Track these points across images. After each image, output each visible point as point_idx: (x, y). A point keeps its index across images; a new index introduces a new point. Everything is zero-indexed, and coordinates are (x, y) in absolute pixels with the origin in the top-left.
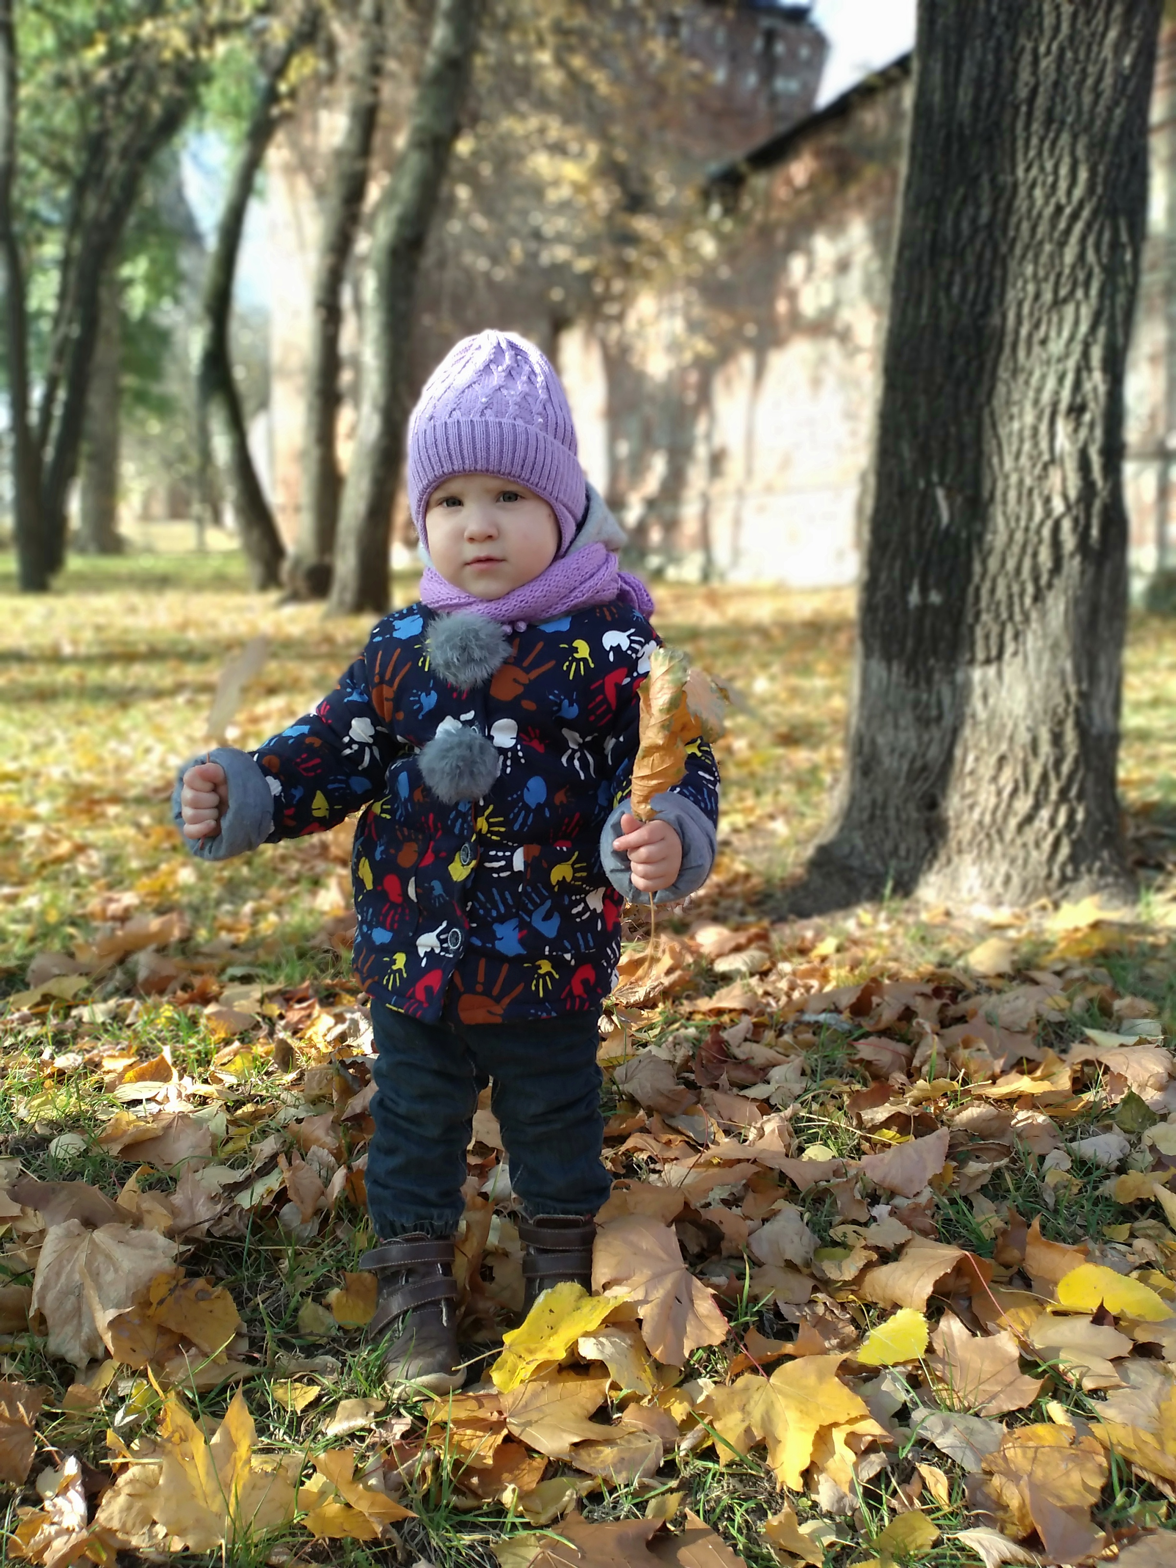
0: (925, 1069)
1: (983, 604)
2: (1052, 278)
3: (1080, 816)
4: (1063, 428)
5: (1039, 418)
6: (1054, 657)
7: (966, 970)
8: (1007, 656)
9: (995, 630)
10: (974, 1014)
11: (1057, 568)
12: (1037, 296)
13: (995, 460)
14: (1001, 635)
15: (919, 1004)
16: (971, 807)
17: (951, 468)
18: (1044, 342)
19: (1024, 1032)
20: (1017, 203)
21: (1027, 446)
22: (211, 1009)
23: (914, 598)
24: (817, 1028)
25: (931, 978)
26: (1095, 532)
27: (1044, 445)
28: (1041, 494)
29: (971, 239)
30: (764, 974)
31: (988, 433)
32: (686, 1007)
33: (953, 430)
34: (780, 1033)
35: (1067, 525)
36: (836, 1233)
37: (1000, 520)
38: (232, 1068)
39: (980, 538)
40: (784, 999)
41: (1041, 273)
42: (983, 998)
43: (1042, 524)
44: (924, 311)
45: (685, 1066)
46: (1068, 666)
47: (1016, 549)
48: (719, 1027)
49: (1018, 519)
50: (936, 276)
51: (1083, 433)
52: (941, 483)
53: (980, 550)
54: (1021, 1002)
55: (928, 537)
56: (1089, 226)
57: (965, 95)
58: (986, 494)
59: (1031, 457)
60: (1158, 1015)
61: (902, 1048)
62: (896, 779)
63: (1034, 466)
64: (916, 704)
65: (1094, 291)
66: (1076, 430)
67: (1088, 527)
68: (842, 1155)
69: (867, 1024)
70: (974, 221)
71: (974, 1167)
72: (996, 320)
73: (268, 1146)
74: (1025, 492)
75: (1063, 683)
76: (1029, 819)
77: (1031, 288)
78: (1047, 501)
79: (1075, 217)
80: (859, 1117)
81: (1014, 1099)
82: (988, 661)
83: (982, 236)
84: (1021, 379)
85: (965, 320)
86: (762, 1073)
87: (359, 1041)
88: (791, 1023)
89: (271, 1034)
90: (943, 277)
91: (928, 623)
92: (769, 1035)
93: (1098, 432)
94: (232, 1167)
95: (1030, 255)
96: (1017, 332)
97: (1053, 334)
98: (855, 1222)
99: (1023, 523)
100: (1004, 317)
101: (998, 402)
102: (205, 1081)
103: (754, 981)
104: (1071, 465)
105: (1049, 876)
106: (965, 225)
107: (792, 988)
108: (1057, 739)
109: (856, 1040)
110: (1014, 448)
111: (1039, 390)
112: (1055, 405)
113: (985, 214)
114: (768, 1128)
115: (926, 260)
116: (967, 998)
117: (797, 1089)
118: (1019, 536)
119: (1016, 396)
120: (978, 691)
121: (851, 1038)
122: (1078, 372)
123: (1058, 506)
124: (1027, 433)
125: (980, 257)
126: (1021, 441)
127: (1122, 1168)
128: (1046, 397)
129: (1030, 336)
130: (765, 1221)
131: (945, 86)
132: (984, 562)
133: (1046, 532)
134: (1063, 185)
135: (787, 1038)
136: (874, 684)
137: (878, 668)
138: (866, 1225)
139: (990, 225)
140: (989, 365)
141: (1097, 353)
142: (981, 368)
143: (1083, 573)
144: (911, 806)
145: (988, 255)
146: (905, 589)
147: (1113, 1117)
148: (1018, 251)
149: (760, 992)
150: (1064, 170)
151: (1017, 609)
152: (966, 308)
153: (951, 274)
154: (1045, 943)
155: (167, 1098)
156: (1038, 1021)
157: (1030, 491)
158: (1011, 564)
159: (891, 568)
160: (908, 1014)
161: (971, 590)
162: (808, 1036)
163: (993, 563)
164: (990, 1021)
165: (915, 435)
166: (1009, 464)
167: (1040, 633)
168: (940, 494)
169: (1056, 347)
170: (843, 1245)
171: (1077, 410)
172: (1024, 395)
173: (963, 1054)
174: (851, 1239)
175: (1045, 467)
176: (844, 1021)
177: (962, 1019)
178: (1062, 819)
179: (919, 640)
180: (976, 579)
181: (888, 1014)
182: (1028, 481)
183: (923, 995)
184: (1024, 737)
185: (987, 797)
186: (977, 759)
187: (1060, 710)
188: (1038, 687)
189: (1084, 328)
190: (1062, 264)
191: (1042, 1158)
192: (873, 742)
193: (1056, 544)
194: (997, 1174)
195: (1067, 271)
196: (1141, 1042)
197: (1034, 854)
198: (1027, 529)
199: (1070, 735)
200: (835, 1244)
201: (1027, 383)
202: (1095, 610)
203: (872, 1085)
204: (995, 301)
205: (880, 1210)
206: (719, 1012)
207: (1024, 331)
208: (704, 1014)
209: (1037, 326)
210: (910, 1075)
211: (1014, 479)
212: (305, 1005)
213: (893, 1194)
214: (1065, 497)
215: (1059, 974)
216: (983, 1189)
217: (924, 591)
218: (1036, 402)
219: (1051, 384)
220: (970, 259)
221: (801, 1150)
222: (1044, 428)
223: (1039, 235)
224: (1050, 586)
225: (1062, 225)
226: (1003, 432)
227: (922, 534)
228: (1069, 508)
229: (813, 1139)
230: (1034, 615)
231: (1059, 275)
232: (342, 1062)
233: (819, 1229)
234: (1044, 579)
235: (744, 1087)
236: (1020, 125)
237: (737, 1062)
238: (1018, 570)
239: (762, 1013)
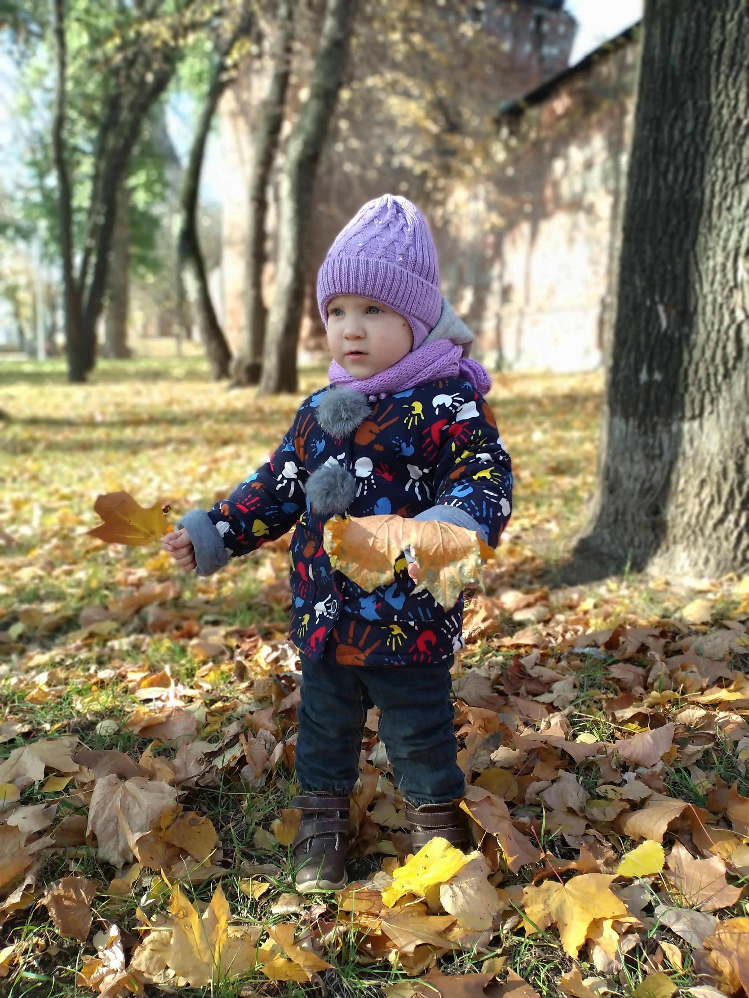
0: (656, 684)
1: (690, 380)
2: (735, 167)
4: (742, 264)
5: (727, 258)
6: (738, 414)
7: (681, 620)
8: (706, 414)
9: (698, 397)
10: (688, 649)
11: (739, 357)
12: (725, 179)
13: (697, 286)
14: (702, 401)
15: (650, 642)
16: (683, 514)
17: (668, 291)
18: (729, 209)
19: (721, 660)
20: (711, 118)
21: (718, 277)
22: (194, 641)
23: (643, 377)
24: (583, 657)
25: (658, 625)
27: (730, 275)
28: (728, 308)
29: (680, 144)
30: (546, 622)
31: (694, 268)
32: (496, 643)
33: (669, 267)
34: (559, 660)
35: (745, 328)
36: (600, 790)
37: (701, 325)
38: (208, 679)
39: (688, 337)
40: (560, 639)
41: (727, 164)
42: (693, 638)
43: (729, 327)
44: (649, 190)
45: (497, 681)
47: (712, 344)
48: (519, 656)
49: (713, 324)
50: (657, 167)
52: (662, 301)
53: (688, 345)
54: (719, 641)
55: (653, 337)
57: (676, 49)
58: (692, 309)
59: (721, 284)
61: (640, 670)
62: (632, 495)
63: (723, 290)
64: (645, 446)
68: (602, 740)
69: (617, 655)
70: (682, 131)
71: (691, 748)
72: (698, 195)
73: (232, 729)
74: (717, 306)
75: (744, 432)
76: (721, 521)
77: (720, 174)
78: (733, 312)
80: (613, 715)
81: (715, 705)
82: (693, 418)
83: (687, 141)
84: (714, 233)
85: (677, 195)
86: (548, 686)
87: (288, 662)
88: (566, 654)
89: (232, 657)
90: (662, 167)
91: (653, 394)
92: (551, 661)
94: (210, 742)
95: (720, 152)
96: (711, 203)
97: (735, 203)
98: (612, 783)
99: (716, 327)
100: (703, 193)
101: (699, 248)
102: (192, 687)
103: (540, 626)
105: (735, 558)
106: (676, 134)
107: (565, 631)
108: (740, 468)
109: (610, 665)
110: (710, 278)
111: (726, 240)
112: (737, 249)
113: (690, 126)
114: (553, 722)
115: (650, 158)
116: (682, 638)
117: (572, 697)
118: (714, 335)
119: (711, 244)
120: (687, 437)
121: (606, 664)
123: (740, 316)
124: (719, 268)
125: (687, 154)
126: (715, 273)
128: (731, 244)
129: (720, 205)
130: (553, 781)
131: (663, 45)
132: (690, 353)
133: (732, 333)
134: (742, 105)
135: (563, 663)
136: (617, 433)
137: (619, 422)
138: (619, 785)
139: (693, 133)
140: (693, 224)
142: (688, 227)
144: (642, 513)
145: (692, 153)
146: (638, 371)
148: (712, 150)
149: (544, 633)
150: (742, 96)
151: (712, 383)
152: (677, 188)
153: (667, 165)
154: (733, 602)
155: (168, 698)
156: (730, 653)
157: (721, 306)
158: (708, 354)
159: (628, 358)
160: (643, 649)
161: (682, 371)
162: (577, 662)
163: (696, 354)
164: (699, 653)
165: (644, 271)
166: (706, 288)
167: (728, 399)
168: (661, 309)
169: (738, 212)
170: (605, 798)
172: (717, 244)
173: (681, 674)
174: (611, 795)
175: (731, 290)
176: (601, 653)
177: (679, 652)
178: (743, 521)
179: (647, 405)
180: (685, 363)
181: (631, 649)
182: (720, 300)
183: (653, 636)
184: (717, 467)
185: (693, 507)
186: (686, 482)
187: (742, 450)
188: (726, 434)
190: (741, 157)
191: (736, 743)
192: (616, 471)
193: (738, 340)
194: (707, 753)
195: (745, 162)
197: (725, 544)
198: (719, 331)
200: (600, 797)
201: (718, 235)
203: (621, 694)
204: (696, 182)
205: (630, 776)
206: (518, 646)
207: (716, 202)
208: (508, 647)
209: (725, 198)
210: (646, 688)
211: (710, 298)
212: (252, 639)
213: (637, 765)
214: (745, 310)
215: (743, 622)
216: (698, 763)
217: (650, 372)
218: (725, 248)
219: (734, 236)
220: (680, 157)
221: (575, 736)
222: (730, 264)
223: (726, 140)
224: (734, 368)
225: (742, 132)
226: (702, 268)
227: (648, 335)
228: (747, 316)
229: (583, 729)
230: (724, 387)
231: (739, 165)
232: (278, 676)
233: (590, 788)
234: (730, 364)
235: (536, 695)
236: (713, 67)
237: (531, 679)
238: (713, 358)
239: (546, 647)
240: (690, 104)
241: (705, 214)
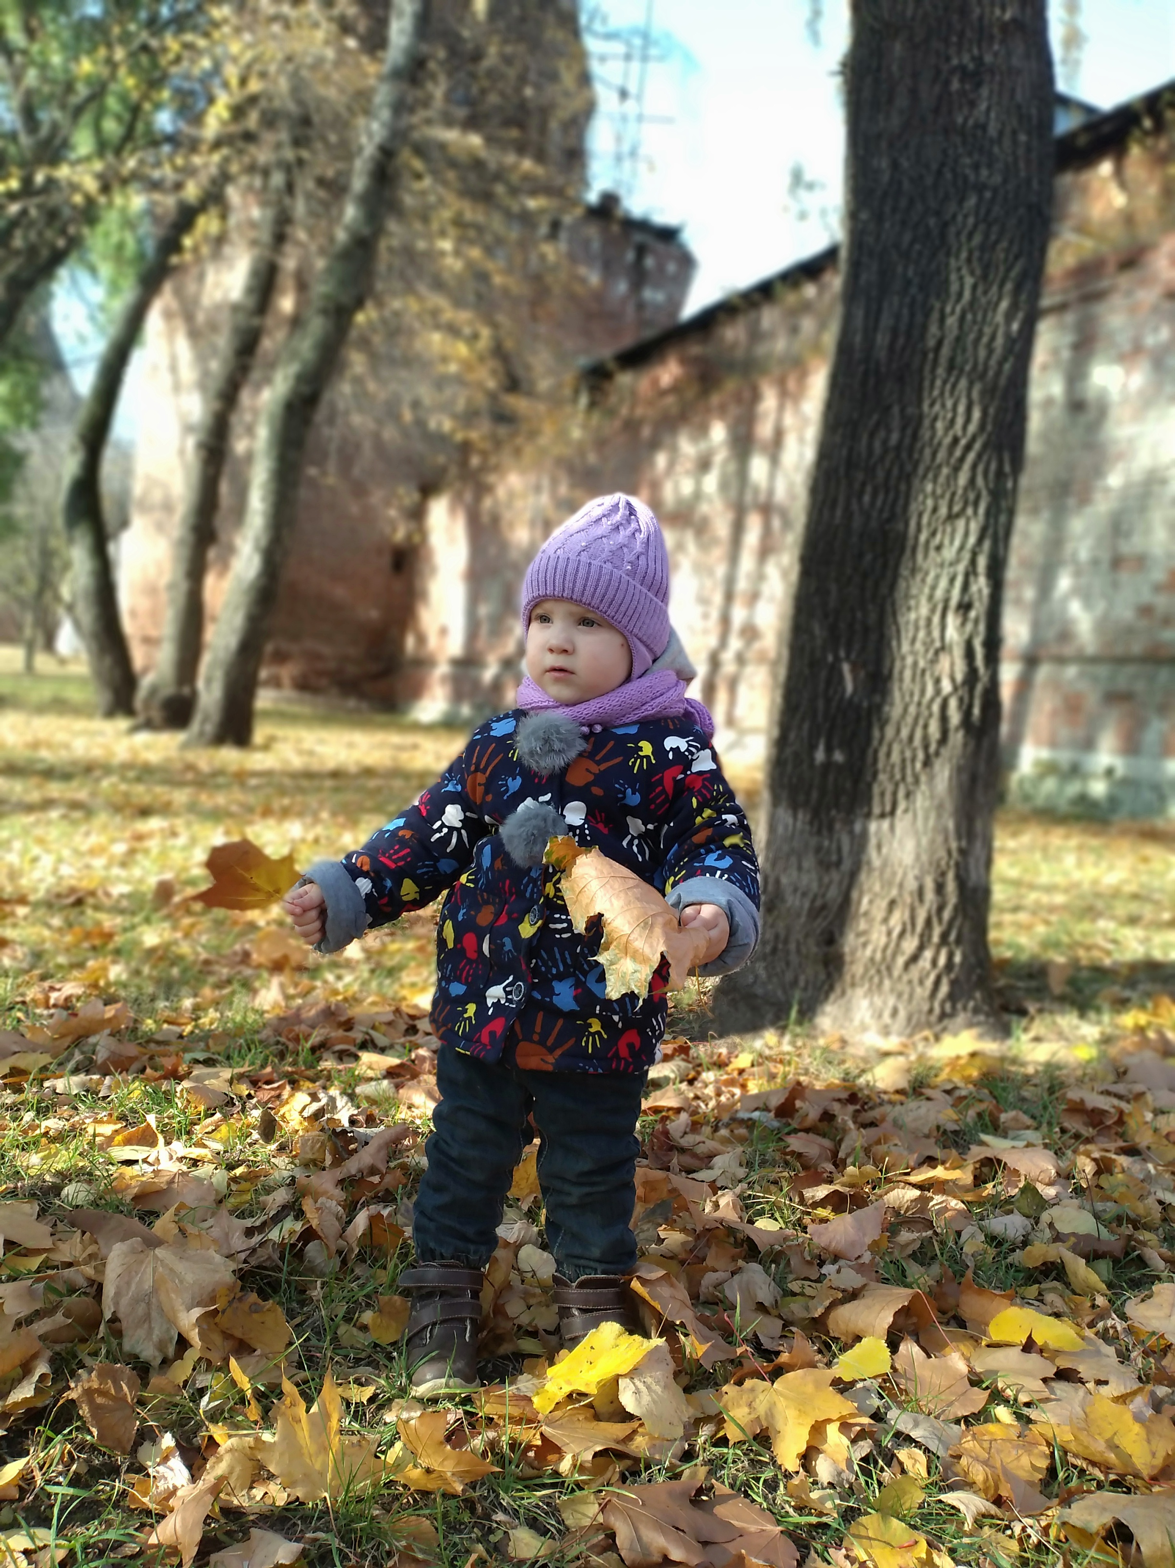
0: (850, 1159)
1: (881, 765)
2: (948, 496)
3: (958, 959)
4: (952, 621)
5: (933, 611)
6: (939, 816)
7: (868, 1085)
8: (899, 812)
9: (889, 788)
10: (883, 1119)
11: (944, 739)
12: (935, 510)
13: (894, 643)
14: (895, 794)
15: (836, 1108)
16: (865, 945)
17: (857, 646)
18: (939, 548)
19: (927, 1136)
20: (922, 432)
21: (921, 634)
22: (184, 1085)
23: (820, 755)
24: (750, 1124)
25: (842, 1087)
26: (976, 711)
27: (936, 634)
28: (932, 675)
29: (882, 459)
30: (691, 1082)
31: (890, 620)
33: (859, 615)
34: (716, 1129)
35: (953, 703)
36: (795, 1287)
37: (897, 695)
38: (216, 1136)
39: (879, 708)
40: (712, 1104)
41: (939, 491)
42: (887, 1108)
43: (932, 700)
44: (839, 512)
46: (951, 825)
47: (909, 720)
48: (665, 1122)
49: (912, 695)
50: (850, 484)
51: (969, 627)
52: (848, 658)
53: (879, 719)
54: (923, 1111)
55: (834, 704)
56: (979, 456)
57: (882, 339)
58: (886, 671)
59: (924, 644)
60: (1037, 1129)
61: (827, 1143)
62: (799, 915)
63: (927, 651)
64: (818, 849)
65: (982, 510)
66: (963, 624)
67: (970, 706)
68: (787, 1227)
69: (794, 1123)
70: (885, 442)
71: (905, 1236)
72: (900, 526)
73: (279, 1197)
74: (919, 672)
75: (946, 840)
76: (914, 958)
77: (930, 503)
78: (937, 681)
79: (968, 448)
80: (801, 1196)
81: (929, 1185)
82: (883, 816)
83: (890, 456)
84: (919, 577)
85: (874, 524)
86: (706, 1161)
87: (337, 1116)
88: (724, 1120)
90: (857, 486)
91: (831, 778)
92: (707, 1130)
93: (982, 627)
94: (241, 1216)
95: (930, 475)
96: (917, 538)
97: (946, 542)
98: (808, 1279)
99: (916, 698)
100: (907, 524)
101: (899, 594)
102: (193, 1146)
103: (684, 1086)
104: (958, 653)
105: (931, 1011)
106: (877, 445)
107: (719, 1094)
108: (940, 888)
109: (789, 1134)
110: (911, 634)
111: (934, 588)
112: (946, 601)
113: (894, 438)
114: (722, 1202)
115: (842, 471)
116: (872, 1108)
117: (740, 1173)
118: (912, 709)
119: (914, 591)
120: (873, 842)
121: (781, 1134)
122: (967, 576)
123: (946, 686)
124: (922, 623)
125: (889, 473)
126: (917, 629)
127: (1025, 1242)
128: (939, 593)
129: (927, 542)
130: (733, 1273)
131: (865, 331)
132: (882, 729)
133: (936, 708)
134: (960, 421)
135: (724, 1132)
136: (780, 830)
137: (785, 815)
138: (818, 1281)
139: (898, 447)
140: (892, 563)
141: (982, 562)
142: (885, 566)
143: (965, 745)
144: (811, 942)
145: (895, 472)
146: (813, 747)
147: (1012, 1203)
148: (921, 470)
149: (691, 1095)
150: (961, 409)
151: (909, 771)
152: (875, 514)
153: (863, 484)
154: (931, 1068)
155: (159, 1160)
156: (938, 1127)
157: (923, 672)
158: (905, 733)
159: (800, 728)
160: (828, 1117)
161: (870, 752)
162: (742, 1131)
163: (890, 732)
164: (897, 1125)
165: (826, 616)
166: (905, 647)
167: (927, 793)
168: (846, 668)
169: (949, 553)
170: (802, 1295)
171: (964, 607)
172: (921, 591)
173: (881, 1148)
174: (808, 1292)
175: (937, 653)
176: (773, 1119)
177: (872, 1124)
178: (942, 960)
179: (823, 793)
180: (875, 743)
181: (811, 1116)
182: (922, 664)
183: (839, 1100)
184: (911, 884)
185: (878, 937)
186: (871, 902)
187: (943, 863)
188: (924, 841)
189: (972, 540)
190: (956, 485)
191: (959, 1234)
192: (777, 882)
193: (944, 718)
194: (924, 1242)
195: (960, 492)
196: (1028, 1146)
197: (919, 990)
198: (919, 704)
199: (951, 886)
200: (794, 1294)
201: (923, 581)
202: (974, 779)
203: (804, 1172)
204: (899, 510)
205: (829, 1269)
206: (660, 1110)
207: (923, 537)
209: (933, 534)
210: (836, 1165)
211: (909, 660)
212: (273, 1086)
213: (837, 1256)
214: (953, 679)
215: (948, 1092)
216: (913, 1256)
217: (829, 750)
218: (931, 598)
219: (943, 583)
220: (880, 474)
221: (751, 1222)
222: (936, 619)
223: (938, 460)
224: (937, 754)
225: (958, 453)
226: (901, 620)
227: (828, 701)
228: (955, 688)
229: (761, 1213)
230: (923, 778)
231: (953, 494)
232: (333, 1130)
233: (780, 1281)
234: (933, 748)
235: (689, 1171)
236: (927, 368)
237: (682, 1150)
238: (911, 738)
239: (695, 1112)
240: (896, 410)
241: (908, 552)
